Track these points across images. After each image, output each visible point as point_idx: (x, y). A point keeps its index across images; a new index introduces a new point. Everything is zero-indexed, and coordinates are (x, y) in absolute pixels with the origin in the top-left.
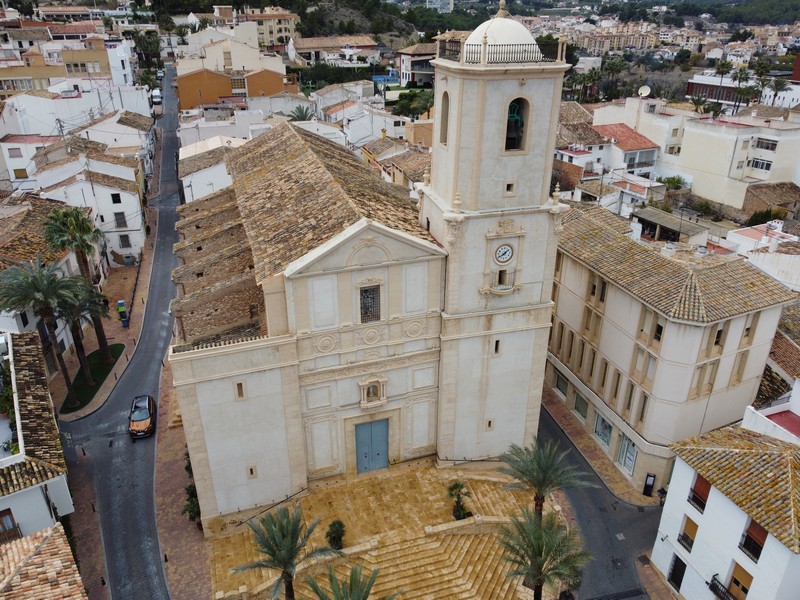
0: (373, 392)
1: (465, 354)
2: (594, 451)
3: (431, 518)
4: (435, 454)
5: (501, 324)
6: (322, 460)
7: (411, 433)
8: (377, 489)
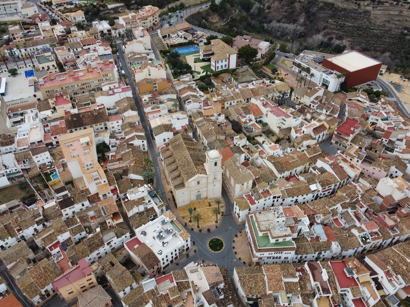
0: (199, 192)
1: (211, 187)
2: (230, 195)
3: (206, 206)
4: (207, 198)
5: (215, 183)
6: (192, 199)
7: (204, 195)
8: (199, 202)
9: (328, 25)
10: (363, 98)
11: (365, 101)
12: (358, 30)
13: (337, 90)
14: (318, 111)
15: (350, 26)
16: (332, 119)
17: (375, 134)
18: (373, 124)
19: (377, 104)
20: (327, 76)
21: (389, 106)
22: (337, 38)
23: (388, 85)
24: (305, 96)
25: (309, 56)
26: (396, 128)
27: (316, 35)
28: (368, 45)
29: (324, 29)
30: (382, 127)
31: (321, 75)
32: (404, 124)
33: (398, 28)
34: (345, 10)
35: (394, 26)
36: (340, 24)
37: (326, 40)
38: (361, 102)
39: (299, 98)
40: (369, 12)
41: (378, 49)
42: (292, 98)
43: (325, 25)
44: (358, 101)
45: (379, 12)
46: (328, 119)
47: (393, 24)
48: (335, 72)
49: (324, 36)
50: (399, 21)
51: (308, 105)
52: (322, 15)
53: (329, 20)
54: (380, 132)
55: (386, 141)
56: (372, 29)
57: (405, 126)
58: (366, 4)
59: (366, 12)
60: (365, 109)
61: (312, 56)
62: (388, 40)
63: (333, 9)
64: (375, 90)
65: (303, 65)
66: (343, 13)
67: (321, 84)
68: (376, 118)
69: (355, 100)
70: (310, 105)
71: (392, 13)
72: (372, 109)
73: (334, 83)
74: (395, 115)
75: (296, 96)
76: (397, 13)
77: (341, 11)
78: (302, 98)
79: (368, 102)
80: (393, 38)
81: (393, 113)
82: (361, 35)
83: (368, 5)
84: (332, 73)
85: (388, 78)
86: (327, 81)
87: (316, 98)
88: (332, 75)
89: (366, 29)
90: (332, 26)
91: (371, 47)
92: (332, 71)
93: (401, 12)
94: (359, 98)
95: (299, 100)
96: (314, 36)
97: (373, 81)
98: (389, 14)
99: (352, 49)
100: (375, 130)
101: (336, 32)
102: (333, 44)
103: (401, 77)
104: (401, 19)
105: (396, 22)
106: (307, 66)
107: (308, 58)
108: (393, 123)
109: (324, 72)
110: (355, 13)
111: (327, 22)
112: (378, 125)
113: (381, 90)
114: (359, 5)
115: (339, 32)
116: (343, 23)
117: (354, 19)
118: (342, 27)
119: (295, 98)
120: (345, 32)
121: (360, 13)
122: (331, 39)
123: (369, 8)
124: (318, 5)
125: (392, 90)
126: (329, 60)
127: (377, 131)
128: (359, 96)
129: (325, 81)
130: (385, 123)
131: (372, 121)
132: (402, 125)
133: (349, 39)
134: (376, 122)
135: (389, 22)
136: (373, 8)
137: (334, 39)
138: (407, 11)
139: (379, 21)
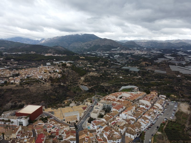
9: (12, 98)
10: (41, 123)
11: (42, 124)
12: (27, 96)
13: (28, 124)
14: (22, 138)
15: (23, 96)
16: (31, 139)
17: (53, 136)
18: (50, 132)
19: (47, 123)
20: (20, 120)
21: (53, 121)
22: (18, 102)
23: (48, 114)
24: (12, 134)
25: (7, 114)
26: (59, 129)
27: (7, 103)
28: (34, 101)
29: (11, 100)
30: (54, 131)
31: (17, 120)
32: (61, 126)
33: (42, 91)
34: (18, 90)
35: (40, 91)
36: (18, 96)
37: (13, 104)
38: (41, 125)
39: (9, 136)
40: (28, 88)
41: (38, 101)
42: (5, 138)
43: (10, 98)
44: (39, 125)
45: (33, 88)
46: (29, 140)
47: (40, 90)
48: (23, 116)
49: (11, 103)
50: (41, 89)
51: (15, 138)
52: (7, 94)
53: (12, 96)
54: (54, 134)
55: (58, 136)
56: (33, 94)
57: (62, 126)
58: (26, 86)
59: (27, 89)
60: (44, 127)
61: (9, 114)
62: (41, 97)
63: (12, 91)
64: (44, 118)
65: (5, 119)
66: (17, 91)
67: (18, 125)
68: (50, 128)
69: (38, 125)
70: (17, 137)
71: (38, 87)
72: (46, 126)
73: (25, 122)
74: (56, 124)
75: (7, 136)
76: (39, 86)
77: (16, 91)
78: (11, 136)
79: (43, 124)
80: (42, 95)
81: (55, 123)
82: (29, 98)
83: (27, 86)
84: (22, 118)
85: (47, 111)
86: (21, 122)
87: (19, 133)
88: (22, 119)
89: (30, 95)
90: (14, 98)
91: (35, 101)
92: (22, 117)
93: (41, 86)
94: (39, 124)
95: (10, 138)
96: (7, 104)
97: (42, 114)
98: (37, 87)
99: (27, 104)
100: (52, 134)
101: (17, 99)
102: (17, 105)
103: (52, 108)
104: (42, 88)
105: (41, 90)
106: (8, 119)
107: (6, 115)
108: (57, 128)
109: (18, 119)
110: (23, 90)
111: (11, 96)
112: (52, 131)
113: (46, 116)
114: (23, 87)
115: (18, 99)
116: (19, 95)
117: (23, 92)
118: (19, 97)
119: (7, 137)
120: (21, 98)
121: (25, 90)
122: (16, 103)
123: (28, 87)
124: (4, 91)
125: (50, 115)
126: (19, 112)
127: (53, 134)
128: (39, 123)
129: (20, 122)
130: (54, 129)
131: (49, 131)
132: (61, 127)
133: (24, 101)
134: (50, 130)
135: (38, 90)
136: (30, 86)
137: (17, 103)
138: (43, 85)
139: (34, 91)
